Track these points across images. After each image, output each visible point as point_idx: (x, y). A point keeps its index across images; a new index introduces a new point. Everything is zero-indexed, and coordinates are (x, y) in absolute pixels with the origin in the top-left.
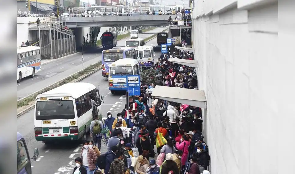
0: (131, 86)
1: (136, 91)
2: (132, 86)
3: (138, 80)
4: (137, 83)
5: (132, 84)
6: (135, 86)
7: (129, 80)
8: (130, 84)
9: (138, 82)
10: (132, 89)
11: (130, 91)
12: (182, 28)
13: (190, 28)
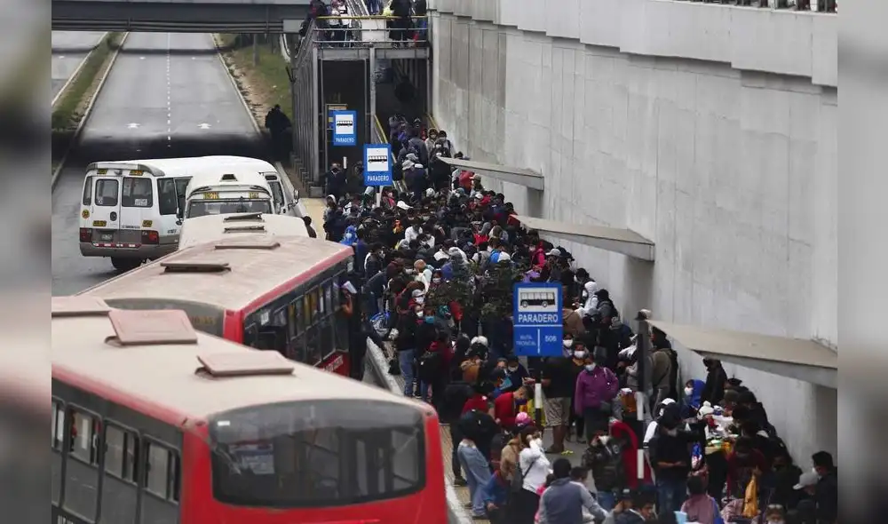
0: (530, 323)
1: (548, 338)
2: (536, 323)
3: (556, 301)
4: (553, 313)
5: (533, 313)
6: (542, 323)
7: (523, 301)
8: (527, 313)
9: (554, 308)
10: (533, 332)
11: (527, 340)
12: (381, 55)
13: (422, 54)
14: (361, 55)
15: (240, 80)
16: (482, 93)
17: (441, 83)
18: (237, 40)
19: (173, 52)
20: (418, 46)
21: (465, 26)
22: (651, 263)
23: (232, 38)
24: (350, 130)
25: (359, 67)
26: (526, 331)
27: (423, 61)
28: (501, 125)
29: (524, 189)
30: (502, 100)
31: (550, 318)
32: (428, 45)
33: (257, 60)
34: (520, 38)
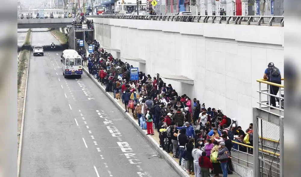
2: (134, 74)
8: (132, 73)
12: (86, 31)
13: (92, 30)
14: (82, 31)
15: (54, 36)
16: (106, 36)
17: (96, 35)
18: (52, 29)
19: (41, 31)
20: (92, 29)
21: (101, 25)
22: (145, 64)
23: (50, 29)
24: (82, 43)
25: (82, 33)
26: (132, 76)
27: (93, 31)
28: (110, 42)
29: (116, 52)
30: (110, 38)
31: (136, 73)
32: (93, 29)
33: (56, 32)
34: (114, 27)
